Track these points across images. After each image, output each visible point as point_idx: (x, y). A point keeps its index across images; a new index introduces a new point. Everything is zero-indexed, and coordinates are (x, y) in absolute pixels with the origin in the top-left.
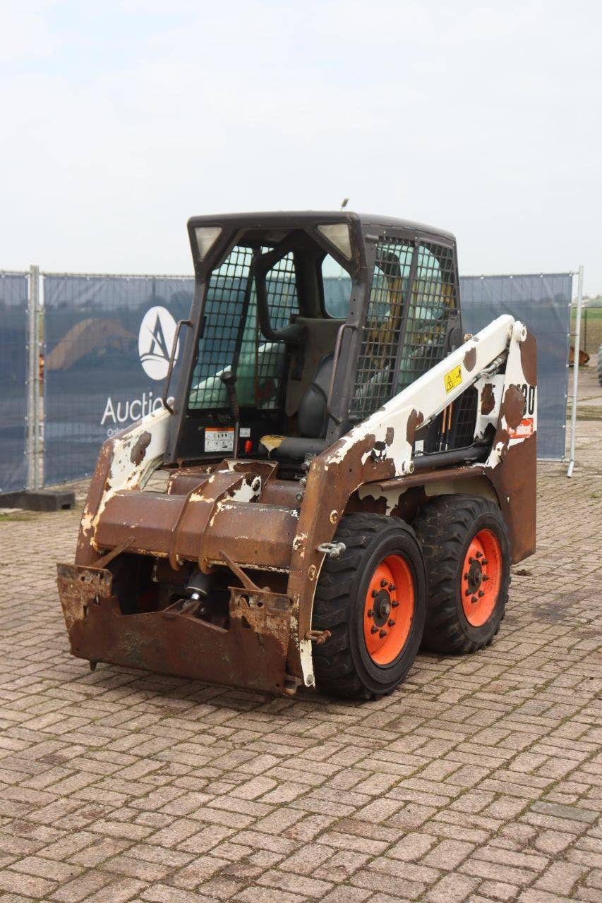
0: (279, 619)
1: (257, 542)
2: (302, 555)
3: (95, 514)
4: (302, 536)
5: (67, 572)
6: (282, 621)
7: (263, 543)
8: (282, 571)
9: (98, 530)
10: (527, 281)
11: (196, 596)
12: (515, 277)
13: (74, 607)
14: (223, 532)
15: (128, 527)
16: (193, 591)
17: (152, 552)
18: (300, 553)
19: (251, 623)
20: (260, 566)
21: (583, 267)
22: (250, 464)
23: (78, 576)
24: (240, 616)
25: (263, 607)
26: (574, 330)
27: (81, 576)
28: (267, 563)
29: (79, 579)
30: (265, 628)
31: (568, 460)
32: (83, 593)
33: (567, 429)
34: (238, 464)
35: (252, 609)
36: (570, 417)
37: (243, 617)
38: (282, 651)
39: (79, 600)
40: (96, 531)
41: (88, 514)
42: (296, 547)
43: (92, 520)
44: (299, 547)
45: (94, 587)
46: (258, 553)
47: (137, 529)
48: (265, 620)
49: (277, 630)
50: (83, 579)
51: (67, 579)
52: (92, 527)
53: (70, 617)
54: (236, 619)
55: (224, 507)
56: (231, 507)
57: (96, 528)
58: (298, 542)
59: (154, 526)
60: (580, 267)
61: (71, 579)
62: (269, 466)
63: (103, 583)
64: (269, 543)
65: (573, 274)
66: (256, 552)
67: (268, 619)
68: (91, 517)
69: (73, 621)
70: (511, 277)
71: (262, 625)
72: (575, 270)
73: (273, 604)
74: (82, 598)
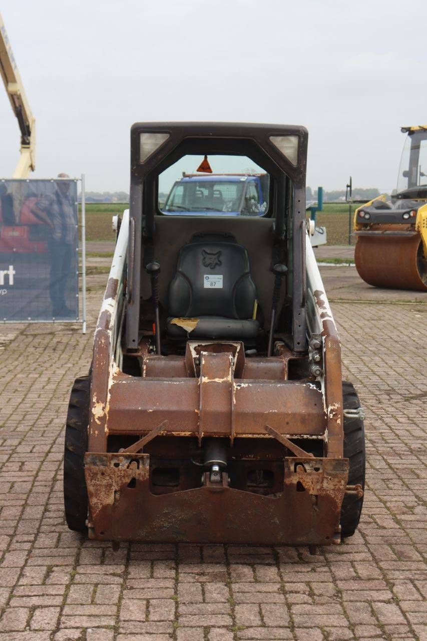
0: (336, 480)
1: (288, 414)
2: (339, 421)
3: (105, 401)
4: (334, 406)
5: (97, 461)
6: (340, 482)
7: (294, 415)
8: (314, 437)
9: (109, 416)
10: (41, 184)
11: (216, 468)
12: (31, 181)
13: (103, 493)
14: (249, 408)
15: (144, 412)
16: (213, 464)
17: (173, 433)
18: (336, 420)
19: (306, 487)
20: (292, 435)
21: (84, 175)
22: (213, 344)
23: (110, 463)
24: (295, 482)
25: (321, 471)
26: (81, 222)
27: (113, 462)
28: (299, 432)
29: (112, 466)
30: (322, 489)
31: (82, 321)
32: (115, 478)
33: (80, 298)
34: (199, 346)
35: (310, 474)
36: (81, 290)
37: (299, 483)
38: (336, 507)
39: (109, 486)
40: (107, 418)
41: (98, 402)
42: (331, 415)
43: (104, 408)
44: (334, 415)
45: (130, 472)
46: (290, 424)
47: (154, 412)
48: (322, 482)
49: (334, 490)
50: (117, 465)
51: (97, 467)
52: (105, 414)
53: (97, 503)
54: (292, 484)
55: (240, 386)
56: (247, 385)
57: (107, 415)
58: (332, 411)
59: (174, 408)
60: (82, 175)
61: (102, 467)
62: (231, 346)
63: (141, 466)
64: (300, 414)
65: (77, 180)
66: (287, 423)
67: (325, 481)
68: (101, 405)
69: (100, 506)
70: (28, 181)
71: (319, 487)
72: (78, 177)
73: (331, 468)
74: (114, 484)
